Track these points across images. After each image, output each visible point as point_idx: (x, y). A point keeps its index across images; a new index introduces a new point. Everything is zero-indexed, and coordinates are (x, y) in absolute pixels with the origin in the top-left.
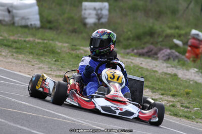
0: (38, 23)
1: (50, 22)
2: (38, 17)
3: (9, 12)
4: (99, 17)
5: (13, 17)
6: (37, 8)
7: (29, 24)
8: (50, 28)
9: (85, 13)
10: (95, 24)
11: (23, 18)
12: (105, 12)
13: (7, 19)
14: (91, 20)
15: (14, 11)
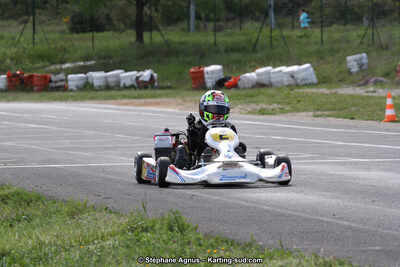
0: (315, 81)
1: (324, 78)
2: (314, 76)
3: (293, 77)
4: (361, 66)
5: (296, 80)
6: (312, 69)
7: (308, 82)
8: (324, 82)
9: (350, 65)
10: (357, 73)
11: (303, 79)
12: (365, 61)
13: (293, 82)
14: (355, 69)
15: (296, 76)
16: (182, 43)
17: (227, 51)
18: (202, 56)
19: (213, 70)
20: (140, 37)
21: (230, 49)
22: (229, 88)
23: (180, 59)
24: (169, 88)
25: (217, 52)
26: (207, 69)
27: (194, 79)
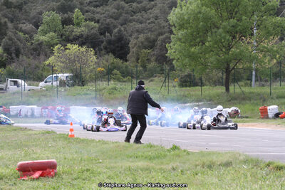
16: (250, 93)
17: (277, 98)
18: (264, 101)
19: (272, 109)
20: (227, 89)
21: (279, 97)
22: (282, 118)
23: (252, 102)
24: (247, 117)
25: (272, 98)
26: (268, 108)
27: (261, 113)
